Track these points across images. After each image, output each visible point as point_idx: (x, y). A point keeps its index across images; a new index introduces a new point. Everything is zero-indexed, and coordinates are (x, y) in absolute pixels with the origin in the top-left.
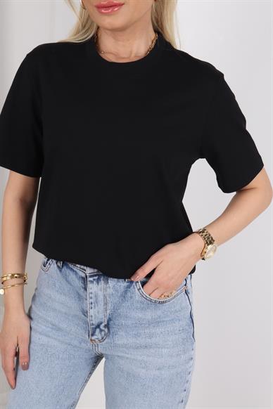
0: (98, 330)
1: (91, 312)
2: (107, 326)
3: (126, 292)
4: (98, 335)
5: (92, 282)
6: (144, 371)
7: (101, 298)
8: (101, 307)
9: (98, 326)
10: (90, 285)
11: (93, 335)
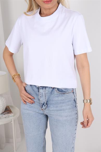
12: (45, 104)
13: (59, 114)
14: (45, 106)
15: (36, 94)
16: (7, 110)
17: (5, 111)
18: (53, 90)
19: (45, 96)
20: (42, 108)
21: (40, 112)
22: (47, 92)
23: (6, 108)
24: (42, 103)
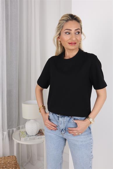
0: (63, 131)
1: (60, 126)
2: (65, 130)
3: (69, 121)
4: (63, 132)
5: (60, 118)
6: (77, 143)
7: (63, 122)
8: (63, 125)
9: (63, 130)
10: (60, 119)
11: (62, 132)
12: (64, 130)
13: (75, 139)
14: (64, 131)
15: (57, 121)
16: (40, 133)
17: (38, 134)
18: (70, 119)
19: (64, 124)
20: (62, 133)
21: (60, 135)
22: (65, 120)
23: (39, 131)
24: (62, 129)
